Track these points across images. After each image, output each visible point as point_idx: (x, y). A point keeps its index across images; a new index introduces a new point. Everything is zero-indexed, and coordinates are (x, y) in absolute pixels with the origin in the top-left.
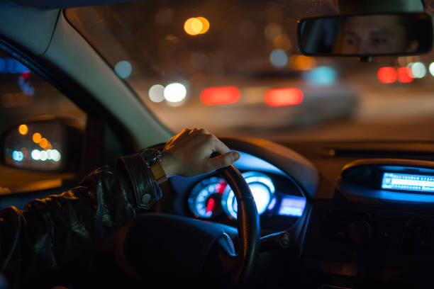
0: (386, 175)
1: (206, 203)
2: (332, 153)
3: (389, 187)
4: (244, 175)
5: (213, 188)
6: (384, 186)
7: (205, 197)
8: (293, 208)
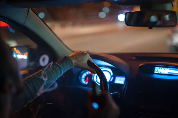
0: (156, 68)
1: (85, 79)
2: (134, 58)
3: (157, 73)
4: (100, 68)
5: (88, 73)
6: (155, 72)
7: (85, 76)
8: (120, 81)
